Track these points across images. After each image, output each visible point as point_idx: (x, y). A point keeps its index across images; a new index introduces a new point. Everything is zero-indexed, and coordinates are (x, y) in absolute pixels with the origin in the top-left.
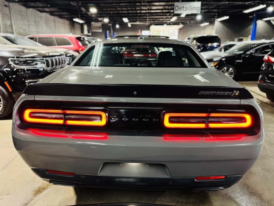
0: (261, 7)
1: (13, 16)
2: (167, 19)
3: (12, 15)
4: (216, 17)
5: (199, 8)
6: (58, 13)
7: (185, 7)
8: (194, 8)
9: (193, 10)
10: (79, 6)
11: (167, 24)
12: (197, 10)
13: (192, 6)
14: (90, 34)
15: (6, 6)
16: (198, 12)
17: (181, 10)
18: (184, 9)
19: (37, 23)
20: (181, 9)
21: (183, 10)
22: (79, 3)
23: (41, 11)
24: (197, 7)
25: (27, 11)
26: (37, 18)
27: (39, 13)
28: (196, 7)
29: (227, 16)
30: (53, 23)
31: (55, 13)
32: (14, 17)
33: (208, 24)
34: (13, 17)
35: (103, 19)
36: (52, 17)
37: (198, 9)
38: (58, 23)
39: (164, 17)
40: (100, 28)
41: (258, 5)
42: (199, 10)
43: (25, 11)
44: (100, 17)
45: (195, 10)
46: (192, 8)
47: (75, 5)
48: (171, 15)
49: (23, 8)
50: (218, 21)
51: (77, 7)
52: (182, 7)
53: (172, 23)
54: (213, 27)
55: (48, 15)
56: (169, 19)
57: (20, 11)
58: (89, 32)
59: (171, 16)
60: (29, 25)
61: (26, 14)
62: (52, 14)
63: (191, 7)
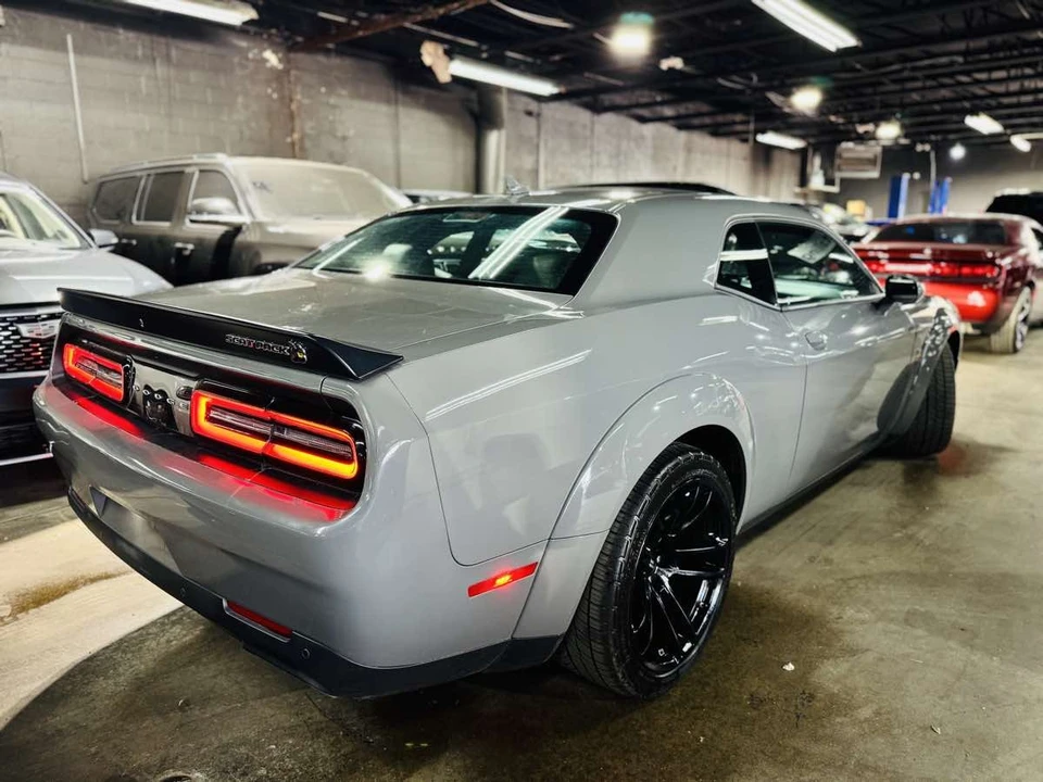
1: (546, 141)
3: (543, 136)
6: (707, 120)
10: (755, 90)
14: (835, 189)
15: (529, 113)
19: (622, 158)
22: (751, 79)
23: (643, 120)
25: (593, 123)
26: (624, 144)
27: (635, 124)
30: (682, 156)
31: (696, 121)
32: (550, 144)
34: (546, 144)
35: (877, 126)
36: (683, 136)
38: (704, 152)
40: (872, 162)
43: (588, 123)
44: (863, 122)
47: (739, 87)
49: (584, 116)
51: (748, 92)
55: (667, 130)
57: (571, 124)
58: (829, 181)
60: (592, 166)
61: (588, 133)
62: (682, 123)
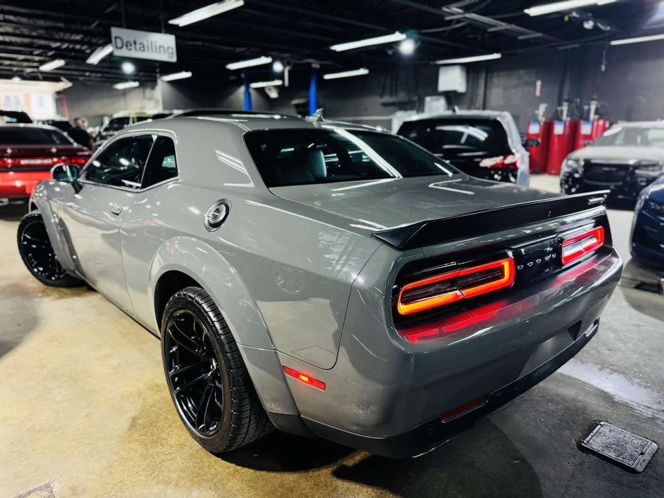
0: (264, 60)
2: (25, 64)
4: (158, 70)
5: (172, 48)
7: (138, 42)
8: (160, 47)
9: (160, 52)
11: (24, 78)
12: (169, 54)
13: (155, 42)
16: (172, 57)
17: (129, 47)
18: (138, 46)
20: (131, 45)
21: (136, 50)
24: (168, 48)
28: (166, 46)
29: (187, 71)
33: (136, 84)
37: (170, 51)
39: (21, 57)
41: (257, 56)
42: (172, 53)
45: (164, 52)
46: (156, 47)
48: (46, 53)
50: (163, 81)
52: (132, 41)
53: (40, 76)
54: (144, 93)
56: (35, 64)
59: (46, 56)
63: (154, 45)
